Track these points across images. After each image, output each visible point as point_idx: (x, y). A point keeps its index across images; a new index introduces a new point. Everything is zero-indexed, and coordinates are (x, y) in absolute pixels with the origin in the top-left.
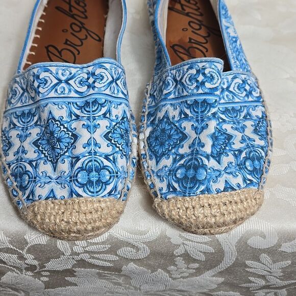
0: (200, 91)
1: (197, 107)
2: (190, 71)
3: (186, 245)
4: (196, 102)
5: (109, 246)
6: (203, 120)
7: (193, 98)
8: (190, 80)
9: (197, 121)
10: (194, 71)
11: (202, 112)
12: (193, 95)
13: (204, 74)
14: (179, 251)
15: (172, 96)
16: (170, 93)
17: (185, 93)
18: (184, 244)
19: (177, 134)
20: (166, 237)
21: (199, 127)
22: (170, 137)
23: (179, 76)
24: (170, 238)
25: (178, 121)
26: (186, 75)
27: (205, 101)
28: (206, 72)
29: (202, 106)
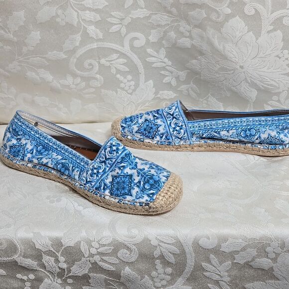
0: (120, 152)
1: (125, 159)
2: (107, 151)
4: (122, 158)
6: (132, 162)
7: (120, 158)
8: (111, 153)
9: (130, 164)
10: (109, 149)
11: (129, 159)
12: (118, 157)
13: (114, 146)
14: (157, 253)
15: (107, 169)
16: (105, 169)
17: (114, 160)
18: (159, 245)
19: (126, 178)
21: (133, 166)
22: (124, 182)
23: (103, 158)
24: (150, 241)
25: (122, 172)
26: (107, 154)
27: (126, 155)
28: (114, 144)
29: (127, 157)
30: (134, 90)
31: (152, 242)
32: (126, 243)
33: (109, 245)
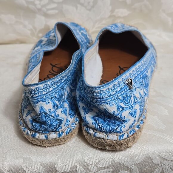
3: (163, 164)
5: (112, 170)
20: (150, 158)
24: (152, 159)
30: (93, 7)
31: (153, 161)
32: (127, 164)
33: (108, 167)
